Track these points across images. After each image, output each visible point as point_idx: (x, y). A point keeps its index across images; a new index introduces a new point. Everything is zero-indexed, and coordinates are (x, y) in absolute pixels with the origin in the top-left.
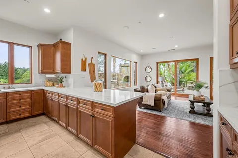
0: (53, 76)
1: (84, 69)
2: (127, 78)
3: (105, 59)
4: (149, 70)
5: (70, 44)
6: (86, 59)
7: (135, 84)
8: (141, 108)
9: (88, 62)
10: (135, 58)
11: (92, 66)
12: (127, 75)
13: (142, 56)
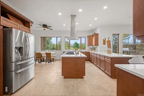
0: (92, 47)
1: (104, 44)
5: (98, 34)
6: (105, 39)
11: (109, 41)
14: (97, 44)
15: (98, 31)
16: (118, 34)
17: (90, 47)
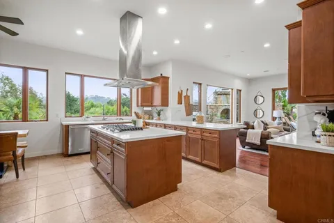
0: (149, 109)
1: (180, 102)
2: (226, 113)
3: (200, 89)
4: (260, 100)
5: (168, 78)
6: (182, 91)
7: (238, 120)
8: (244, 147)
9: (184, 94)
10: (238, 84)
11: (187, 97)
12: (226, 107)
13: (250, 81)
14: (165, 102)
15: (168, 71)
16: (200, 84)
17: (146, 109)
